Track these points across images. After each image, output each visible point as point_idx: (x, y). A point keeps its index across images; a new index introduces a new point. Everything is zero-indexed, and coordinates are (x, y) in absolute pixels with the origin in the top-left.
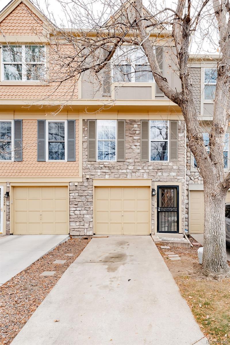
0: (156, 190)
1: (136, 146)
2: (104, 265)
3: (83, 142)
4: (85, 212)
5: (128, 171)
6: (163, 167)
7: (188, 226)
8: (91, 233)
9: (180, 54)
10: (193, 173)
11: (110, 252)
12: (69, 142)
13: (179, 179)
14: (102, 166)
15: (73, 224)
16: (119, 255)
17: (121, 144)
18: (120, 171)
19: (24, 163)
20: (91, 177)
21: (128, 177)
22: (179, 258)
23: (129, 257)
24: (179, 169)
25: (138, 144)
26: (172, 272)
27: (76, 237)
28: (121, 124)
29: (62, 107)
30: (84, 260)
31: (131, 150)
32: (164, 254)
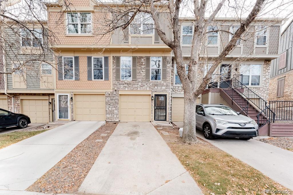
0: (154, 97)
1: (143, 71)
2: (128, 136)
3: (113, 69)
4: (114, 109)
5: (138, 86)
6: (158, 84)
7: (171, 117)
8: (117, 120)
9: (174, 19)
10: (175, 88)
11: (130, 130)
12: (105, 69)
13: (167, 91)
14: (124, 83)
15: (108, 115)
16: (135, 132)
17: (134, 70)
18: (134, 86)
19: (80, 81)
20: (118, 89)
21: (138, 89)
22: (168, 134)
23: (141, 133)
24: (167, 85)
25: (144, 70)
26: (166, 141)
27: (110, 122)
28: (134, 58)
29: (104, 49)
30: (116, 134)
31: (140, 74)
32: (160, 132)
